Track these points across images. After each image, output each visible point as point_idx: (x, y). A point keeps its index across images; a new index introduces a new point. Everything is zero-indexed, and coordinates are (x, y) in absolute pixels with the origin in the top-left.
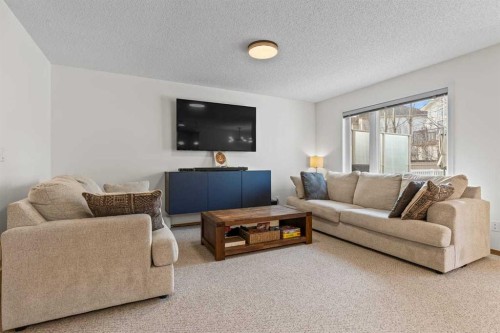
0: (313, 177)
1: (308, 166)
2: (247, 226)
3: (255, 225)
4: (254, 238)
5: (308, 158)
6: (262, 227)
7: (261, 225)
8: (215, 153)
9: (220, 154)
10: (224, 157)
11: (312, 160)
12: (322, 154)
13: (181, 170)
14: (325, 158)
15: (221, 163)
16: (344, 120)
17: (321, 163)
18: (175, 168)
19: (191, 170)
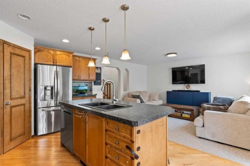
8: (186, 85)
10: (189, 86)
13: (173, 91)
18: (171, 90)
19: (175, 91)
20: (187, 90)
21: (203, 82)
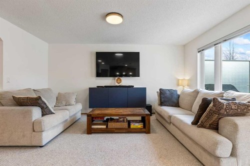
0: (168, 92)
1: (178, 85)
2: (115, 118)
3: (117, 118)
4: (111, 125)
5: (179, 80)
6: (121, 119)
7: (120, 118)
8: (116, 78)
9: (118, 79)
10: (121, 80)
11: (180, 81)
12: (187, 78)
13: (98, 87)
14: (188, 80)
15: (119, 83)
16: (199, 54)
17: (186, 83)
18: (95, 86)
19: (102, 87)
20: (118, 85)
21: (136, 74)
